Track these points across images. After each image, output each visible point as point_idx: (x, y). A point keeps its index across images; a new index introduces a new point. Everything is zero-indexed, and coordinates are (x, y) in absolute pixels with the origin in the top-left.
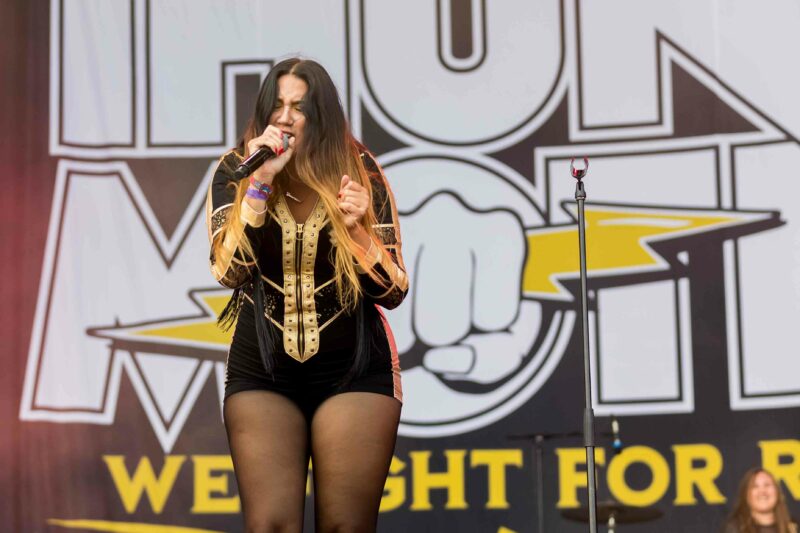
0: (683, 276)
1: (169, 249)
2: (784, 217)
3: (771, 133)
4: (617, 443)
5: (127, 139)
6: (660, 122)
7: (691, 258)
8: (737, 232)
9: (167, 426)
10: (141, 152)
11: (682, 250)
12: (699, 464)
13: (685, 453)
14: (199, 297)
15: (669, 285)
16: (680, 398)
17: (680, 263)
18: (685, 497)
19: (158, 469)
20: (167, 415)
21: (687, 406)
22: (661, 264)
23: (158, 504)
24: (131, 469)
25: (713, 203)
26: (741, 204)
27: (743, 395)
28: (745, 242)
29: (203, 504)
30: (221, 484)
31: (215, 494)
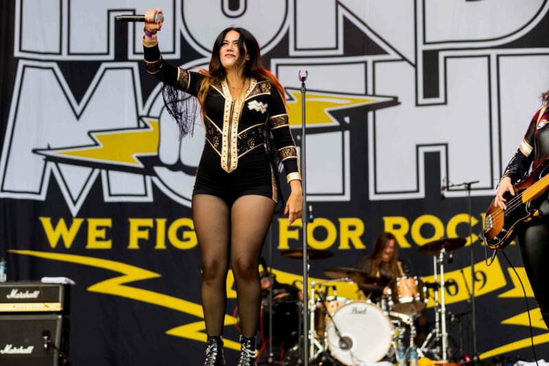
0: (346, 130)
1: (78, 109)
2: (399, 100)
3: (394, 56)
4: (311, 217)
5: (57, 50)
6: (337, 48)
7: (351, 120)
8: (375, 107)
9: (75, 203)
10: (65, 57)
11: (346, 116)
12: (352, 228)
13: (345, 222)
14: (93, 135)
15: (339, 134)
16: (343, 194)
17: (345, 122)
18: (344, 245)
19: (69, 225)
20: (75, 198)
21: (347, 197)
22: (335, 123)
23: (68, 243)
24: (54, 224)
25: (363, 92)
26: (377, 93)
27: (376, 193)
28: (379, 113)
29: (92, 244)
30: (102, 234)
31: (99, 239)
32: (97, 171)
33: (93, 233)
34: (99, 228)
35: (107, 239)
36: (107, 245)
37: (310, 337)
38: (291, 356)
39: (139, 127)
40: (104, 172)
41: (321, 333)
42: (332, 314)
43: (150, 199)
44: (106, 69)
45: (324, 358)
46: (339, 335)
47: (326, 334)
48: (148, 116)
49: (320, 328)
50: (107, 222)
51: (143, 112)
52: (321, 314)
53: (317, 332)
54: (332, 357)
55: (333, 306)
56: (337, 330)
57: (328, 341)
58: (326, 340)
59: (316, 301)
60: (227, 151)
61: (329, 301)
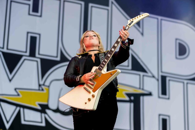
0: (132, 102)
5: (2, 46)
6: (128, 66)
7: (134, 98)
11: (132, 96)
25: (139, 87)
26: (144, 89)
32: (18, 109)
39: (39, 90)
40: (22, 109)
43: (43, 124)
44: (25, 60)
48: (44, 85)
51: (41, 83)
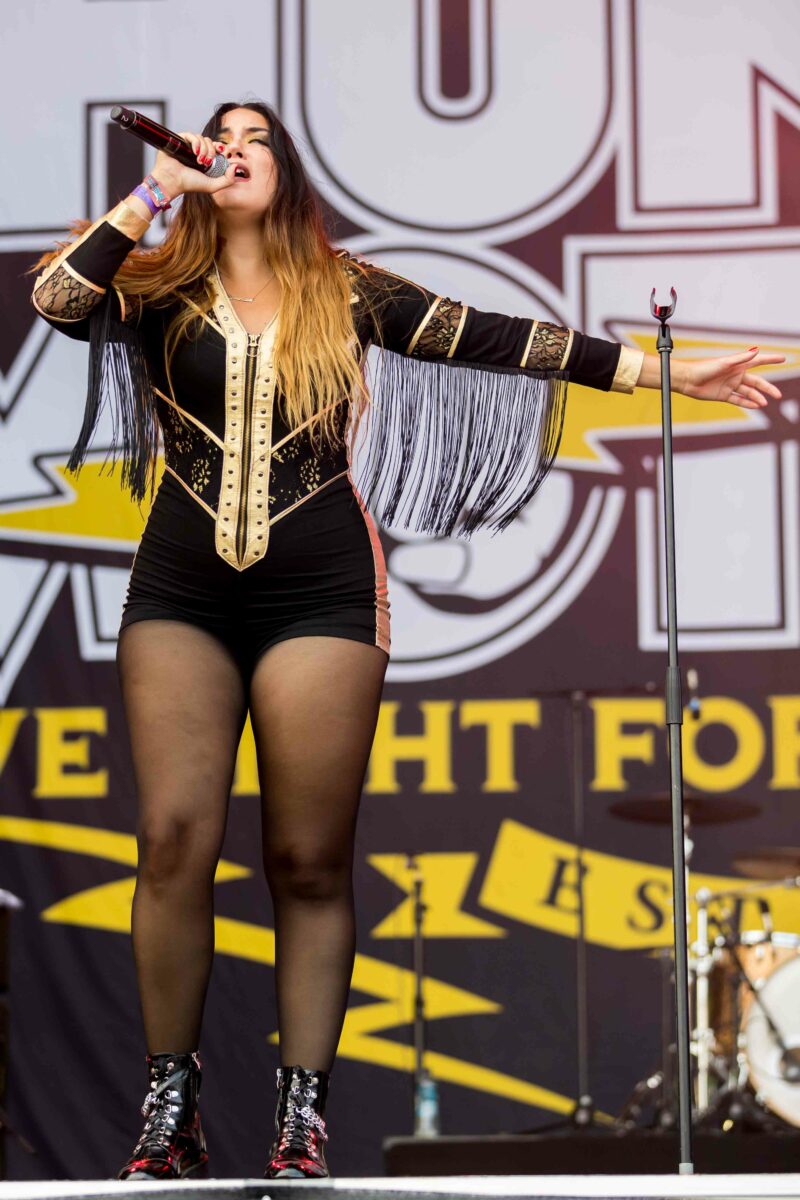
0: (789, 439)
1: (5, 392)
6: (754, 204)
11: (786, 399)
13: (788, 710)
14: (48, 465)
16: (782, 626)
17: (783, 420)
18: (787, 777)
21: (794, 638)
22: (756, 420)
29: (51, 783)
30: (78, 753)
31: (69, 769)
32: (59, 571)
33: (53, 753)
34: (71, 736)
35: (92, 768)
36: (94, 785)
37: (695, 1049)
38: (641, 1105)
40: (79, 573)
41: (726, 1038)
42: (758, 984)
45: (736, 1109)
46: (779, 1042)
47: (741, 1041)
49: (726, 1022)
50: (93, 719)
52: (728, 981)
53: (717, 1034)
54: (762, 1107)
55: (760, 960)
56: (772, 1027)
57: (748, 1062)
58: (741, 1058)
59: (712, 946)
60: (235, 504)
61: (749, 946)
